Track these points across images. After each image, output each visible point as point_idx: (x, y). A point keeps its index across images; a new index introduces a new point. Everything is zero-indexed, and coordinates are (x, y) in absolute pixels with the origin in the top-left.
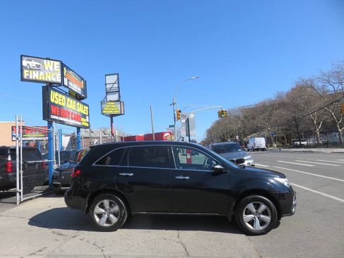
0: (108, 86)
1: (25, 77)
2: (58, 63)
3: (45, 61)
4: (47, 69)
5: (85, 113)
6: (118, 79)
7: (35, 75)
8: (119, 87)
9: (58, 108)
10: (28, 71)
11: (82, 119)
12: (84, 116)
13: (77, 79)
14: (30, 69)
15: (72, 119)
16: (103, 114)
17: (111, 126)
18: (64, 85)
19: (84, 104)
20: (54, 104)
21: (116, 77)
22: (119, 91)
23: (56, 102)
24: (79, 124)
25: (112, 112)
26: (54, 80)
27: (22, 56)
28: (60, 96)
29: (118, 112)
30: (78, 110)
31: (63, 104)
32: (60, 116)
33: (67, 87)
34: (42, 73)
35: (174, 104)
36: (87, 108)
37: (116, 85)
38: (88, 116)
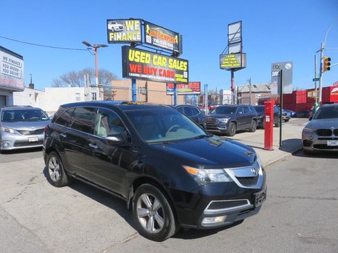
0: (230, 37)
1: (111, 40)
2: (138, 22)
3: (127, 22)
4: (128, 29)
5: (181, 69)
6: (241, 27)
7: (118, 37)
8: (241, 37)
9: (139, 66)
10: (112, 34)
11: (176, 75)
12: (181, 72)
13: (167, 34)
14: (115, 31)
15: (160, 75)
16: (222, 68)
17: (232, 81)
18: (146, 43)
19: (180, 60)
20: (134, 63)
21: (238, 25)
22: (241, 41)
23: (137, 60)
24: (173, 80)
25: (231, 66)
26: (134, 39)
27: (108, 20)
28: (143, 54)
29: (238, 65)
30: (170, 67)
31: (148, 62)
32: (143, 73)
33: (152, 44)
34: (124, 34)
35: (321, 50)
36: (186, 63)
37: (238, 35)
38: (187, 71)
